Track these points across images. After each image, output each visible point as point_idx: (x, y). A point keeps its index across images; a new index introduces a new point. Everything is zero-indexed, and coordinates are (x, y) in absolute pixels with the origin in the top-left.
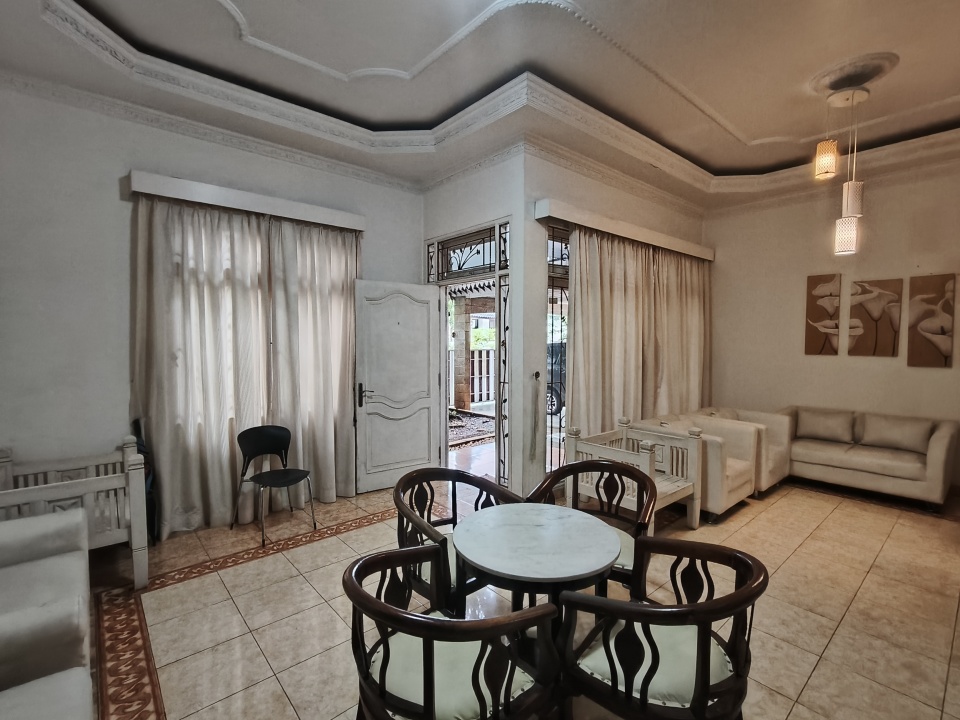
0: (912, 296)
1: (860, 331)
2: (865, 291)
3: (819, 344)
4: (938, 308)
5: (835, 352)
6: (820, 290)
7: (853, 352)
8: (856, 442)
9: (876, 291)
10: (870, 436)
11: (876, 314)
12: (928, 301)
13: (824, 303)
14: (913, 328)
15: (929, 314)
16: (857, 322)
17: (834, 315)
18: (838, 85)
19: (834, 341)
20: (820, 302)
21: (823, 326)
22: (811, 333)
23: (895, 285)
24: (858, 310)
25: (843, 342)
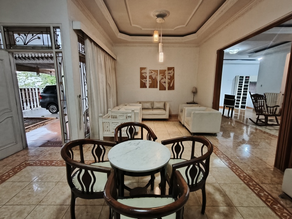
0: (160, 74)
1: (151, 82)
2: (152, 73)
3: (143, 85)
4: (164, 77)
5: (146, 87)
6: (143, 71)
7: (150, 87)
8: (153, 108)
9: (154, 72)
10: (155, 107)
11: (154, 78)
12: (163, 76)
13: (144, 75)
14: (160, 81)
15: (162, 79)
16: (150, 80)
17: (146, 78)
18: (158, 16)
19: (146, 84)
20: (143, 74)
21: (144, 81)
22: (141, 82)
23: (156, 71)
24: (151, 77)
25: (148, 85)
